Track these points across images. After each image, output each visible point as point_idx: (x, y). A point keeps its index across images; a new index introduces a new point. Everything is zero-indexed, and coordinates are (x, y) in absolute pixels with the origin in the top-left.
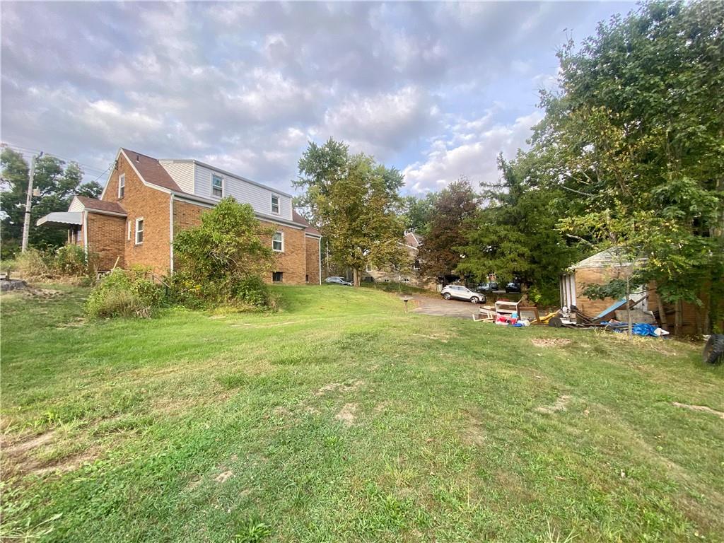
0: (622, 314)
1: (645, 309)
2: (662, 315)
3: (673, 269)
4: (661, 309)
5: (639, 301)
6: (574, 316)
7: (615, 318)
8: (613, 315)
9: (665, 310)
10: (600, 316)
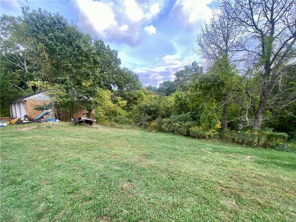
0: (45, 116)
1: (52, 114)
2: (57, 115)
3: (64, 102)
4: (57, 114)
5: (50, 112)
6: (27, 119)
7: (43, 118)
8: (42, 117)
9: (58, 114)
10: (37, 118)
